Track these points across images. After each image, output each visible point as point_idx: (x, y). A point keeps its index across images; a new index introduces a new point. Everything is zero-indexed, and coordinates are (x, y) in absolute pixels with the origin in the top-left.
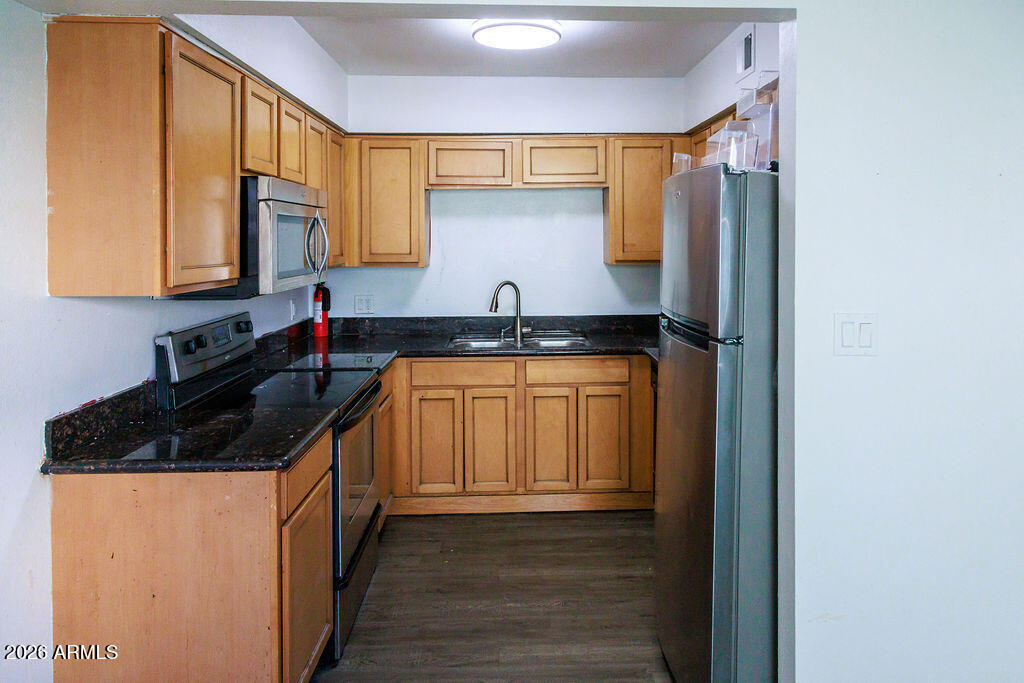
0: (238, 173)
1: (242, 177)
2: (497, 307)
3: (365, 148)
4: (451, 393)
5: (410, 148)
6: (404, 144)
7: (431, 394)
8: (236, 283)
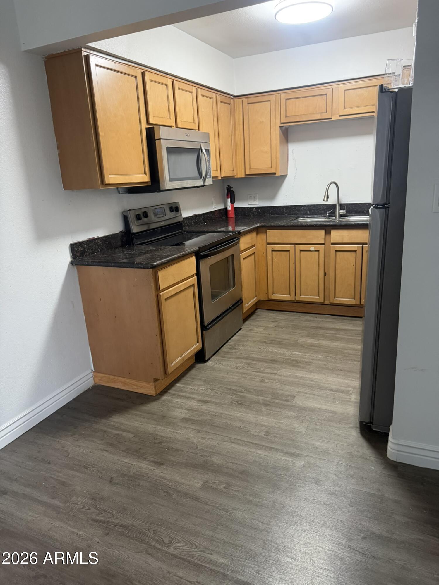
0: (144, 126)
1: (146, 128)
2: (328, 197)
3: (245, 104)
4: (287, 247)
5: (270, 101)
6: (266, 98)
7: (277, 247)
8: (150, 184)
